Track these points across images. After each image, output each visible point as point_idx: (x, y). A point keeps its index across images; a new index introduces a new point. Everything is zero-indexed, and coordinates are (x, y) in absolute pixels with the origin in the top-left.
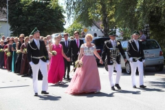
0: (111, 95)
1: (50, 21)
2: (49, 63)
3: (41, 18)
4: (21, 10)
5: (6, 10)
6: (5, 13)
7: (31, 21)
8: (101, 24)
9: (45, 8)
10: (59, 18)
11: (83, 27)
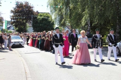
5: (32, 22)
7: (41, 26)
9: (47, 21)
10: (52, 25)
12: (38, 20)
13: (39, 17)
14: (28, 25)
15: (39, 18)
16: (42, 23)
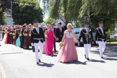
0: (84, 63)
1: (35, 17)
2: (45, 43)
3: (30, 14)
4: (19, 10)
5: (11, 10)
6: (10, 12)
7: (25, 17)
8: (64, 18)
9: (32, 9)
10: (40, 15)
11: (54, 20)
12: (20, 8)
13: (21, 4)
14: (6, 14)
15: (21, 6)
16: (25, 13)
